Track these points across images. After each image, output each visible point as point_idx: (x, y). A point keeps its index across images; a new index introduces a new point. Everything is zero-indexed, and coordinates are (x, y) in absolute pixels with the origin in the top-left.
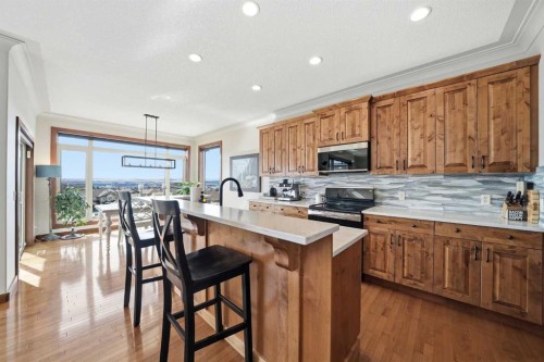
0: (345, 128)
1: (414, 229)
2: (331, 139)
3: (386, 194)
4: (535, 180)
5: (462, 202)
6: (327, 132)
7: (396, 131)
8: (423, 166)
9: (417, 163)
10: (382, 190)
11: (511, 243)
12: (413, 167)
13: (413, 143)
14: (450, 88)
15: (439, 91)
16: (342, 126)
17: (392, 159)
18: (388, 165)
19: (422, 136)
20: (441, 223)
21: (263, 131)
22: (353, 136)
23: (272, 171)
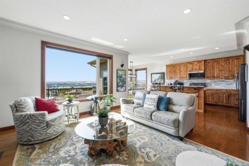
0: (197, 67)
1: (216, 91)
2: (193, 70)
3: (208, 84)
6: (191, 68)
7: (212, 68)
8: (219, 77)
9: (217, 76)
13: (216, 71)
14: (226, 59)
17: (211, 75)
18: (209, 76)
19: (219, 70)
20: (223, 89)
21: (167, 66)
22: (200, 69)
23: (171, 78)
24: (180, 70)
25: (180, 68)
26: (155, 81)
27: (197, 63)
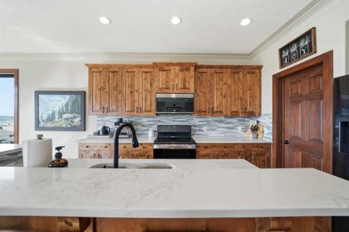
0: (179, 82)
1: (224, 149)
2: (168, 88)
3: (197, 128)
4: (259, 119)
5: (232, 130)
6: (164, 82)
7: (209, 89)
8: (221, 112)
9: (219, 110)
10: (195, 126)
11: (261, 149)
12: (216, 112)
13: (217, 98)
14: (233, 70)
15: (229, 71)
16: (176, 80)
17: (206, 106)
18: (204, 110)
19: (221, 94)
20: (236, 144)
21: (93, 69)
22: (184, 88)
23: (105, 110)
24: (132, 86)
25: (132, 79)
26: (51, 118)
27: (177, 68)
